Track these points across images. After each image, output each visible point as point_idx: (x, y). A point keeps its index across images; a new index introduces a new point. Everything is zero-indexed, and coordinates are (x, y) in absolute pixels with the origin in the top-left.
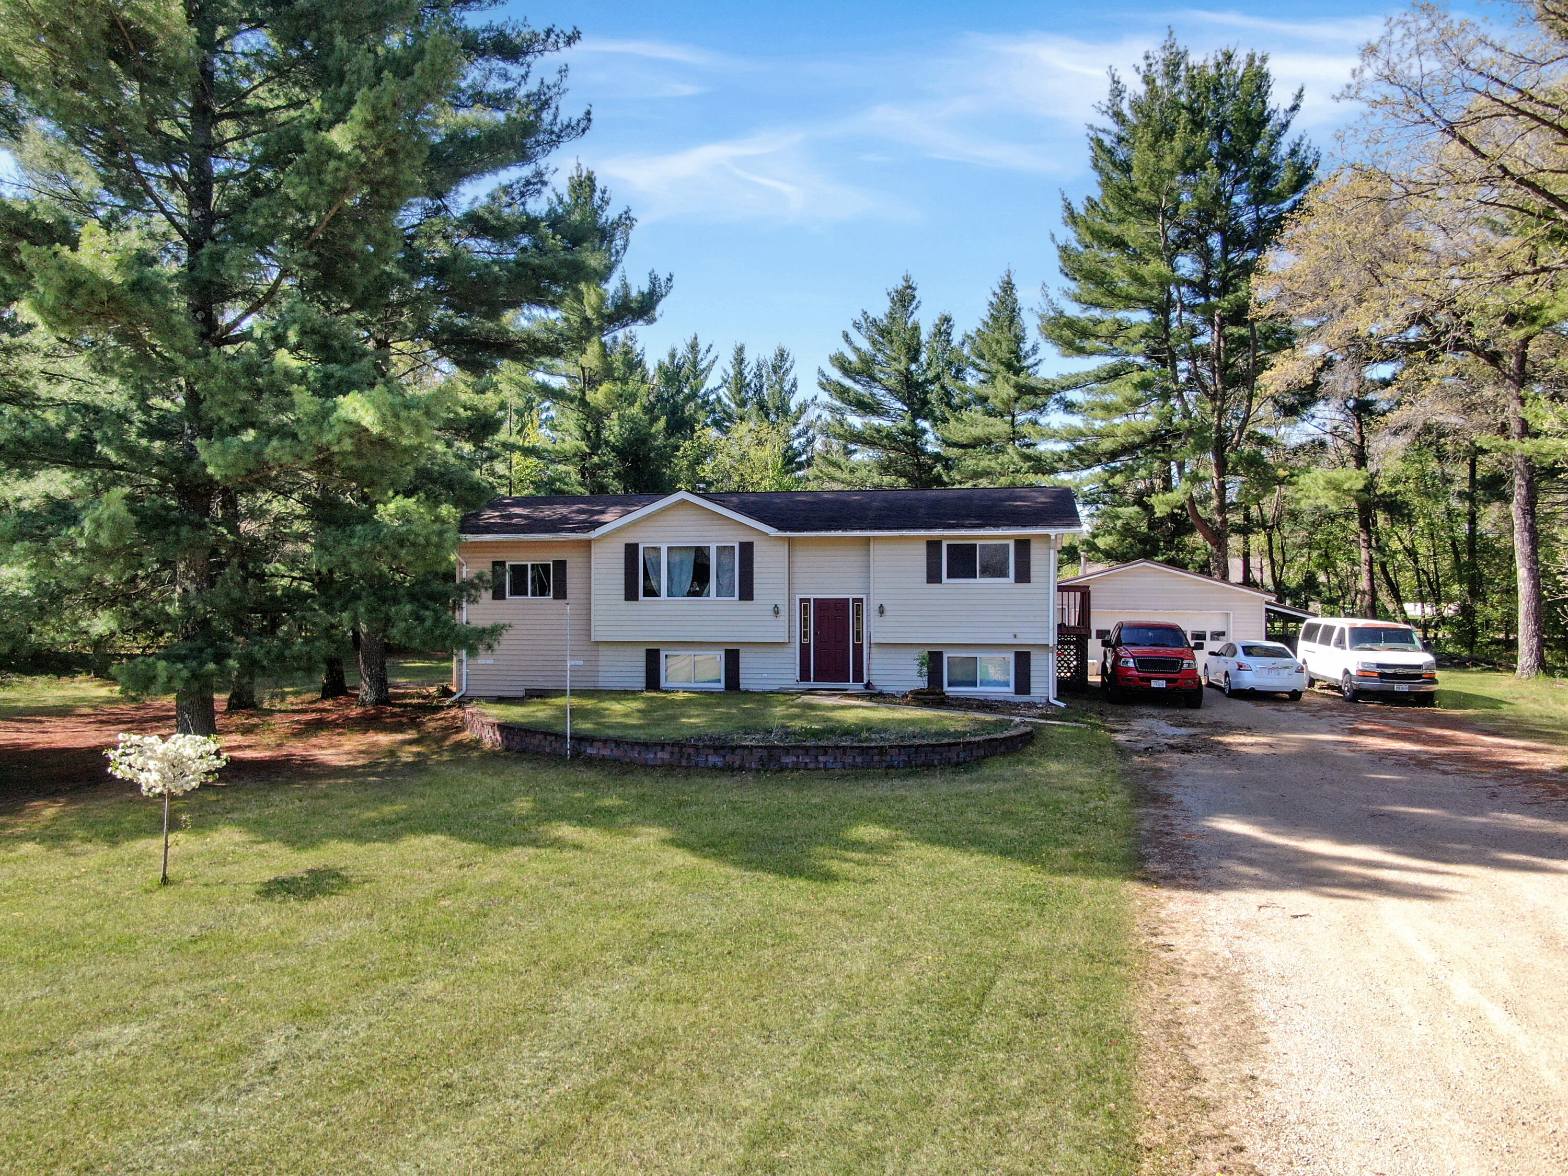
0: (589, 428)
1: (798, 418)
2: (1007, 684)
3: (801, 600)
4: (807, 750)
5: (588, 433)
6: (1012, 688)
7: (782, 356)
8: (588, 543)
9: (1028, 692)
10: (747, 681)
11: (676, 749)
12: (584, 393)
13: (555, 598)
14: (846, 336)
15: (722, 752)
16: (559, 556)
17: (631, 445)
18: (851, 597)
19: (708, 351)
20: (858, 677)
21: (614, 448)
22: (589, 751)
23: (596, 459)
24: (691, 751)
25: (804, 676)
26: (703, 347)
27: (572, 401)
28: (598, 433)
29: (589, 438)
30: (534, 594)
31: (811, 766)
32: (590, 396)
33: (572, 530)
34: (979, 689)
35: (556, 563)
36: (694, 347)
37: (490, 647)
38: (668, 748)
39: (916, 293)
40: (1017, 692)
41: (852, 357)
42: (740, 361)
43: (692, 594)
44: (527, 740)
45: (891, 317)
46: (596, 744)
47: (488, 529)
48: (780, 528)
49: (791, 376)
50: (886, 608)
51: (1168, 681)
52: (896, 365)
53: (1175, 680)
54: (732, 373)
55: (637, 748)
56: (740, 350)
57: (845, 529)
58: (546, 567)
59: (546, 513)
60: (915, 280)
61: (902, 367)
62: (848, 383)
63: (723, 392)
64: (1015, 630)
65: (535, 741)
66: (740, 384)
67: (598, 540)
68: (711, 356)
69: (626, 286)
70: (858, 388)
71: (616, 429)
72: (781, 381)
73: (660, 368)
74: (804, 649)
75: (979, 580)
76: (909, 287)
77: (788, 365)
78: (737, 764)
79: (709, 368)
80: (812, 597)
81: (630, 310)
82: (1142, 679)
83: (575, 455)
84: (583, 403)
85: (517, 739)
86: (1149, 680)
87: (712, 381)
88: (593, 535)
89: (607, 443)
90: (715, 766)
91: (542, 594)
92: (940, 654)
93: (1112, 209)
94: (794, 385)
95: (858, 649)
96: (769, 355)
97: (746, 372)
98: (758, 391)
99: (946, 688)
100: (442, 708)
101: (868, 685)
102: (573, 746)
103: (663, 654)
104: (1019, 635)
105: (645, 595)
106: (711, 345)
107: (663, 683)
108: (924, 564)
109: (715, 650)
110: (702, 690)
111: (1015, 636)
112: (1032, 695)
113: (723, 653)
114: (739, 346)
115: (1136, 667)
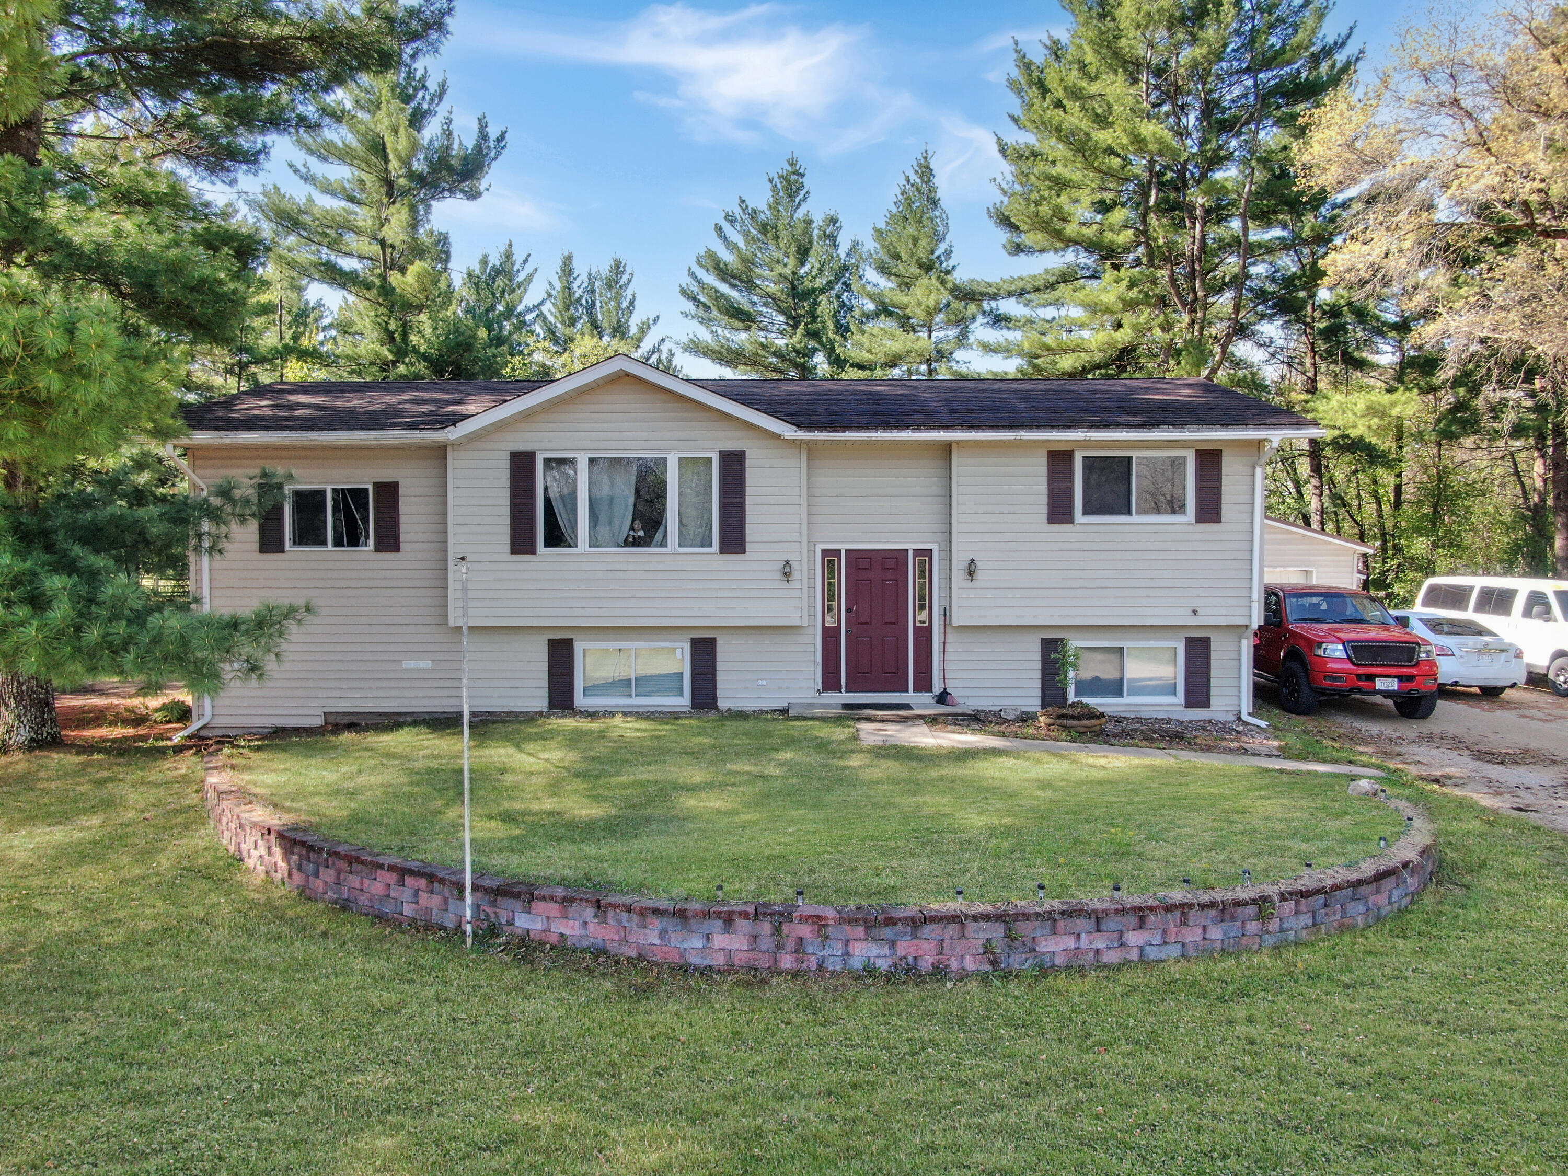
0: (392, 326)
1: (640, 340)
2: (1172, 692)
3: (825, 553)
4: (1098, 919)
5: (391, 335)
6: (1180, 698)
7: (618, 267)
8: (440, 452)
9: (1206, 704)
11: (766, 927)
12: (385, 279)
13: (378, 549)
14: (719, 229)
15: (887, 932)
16: (386, 475)
17: (451, 350)
18: (911, 547)
19: (526, 261)
20: (924, 684)
21: (425, 357)
22: (523, 922)
23: (402, 369)
24: (805, 931)
25: (830, 683)
26: (518, 257)
27: (369, 286)
28: (405, 336)
29: (392, 339)
30: (338, 543)
31: (1112, 957)
32: (394, 278)
33: (413, 426)
34: (1127, 700)
35: (379, 486)
36: (508, 255)
37: (254, 668)
38: (742, 925)
39: (805, 180)
40: (1190, 702)
41: (727, 257)
42: (567, 271)
43: (636, 542)
44: (354, 881)
45: (774, 207)
46: (539, 906)
47: (251, 424)
48: (799, 426)
49: (629, 293)
50: (980, 565)
51: (1400, 678)
52: (779, 269)
53: (1411, 678)
54: (558, 286)
55: (656, 924)
56: (568, 259)
57: (918, 428)
58: (359, 495)
59: (356, 402)
60: (803, 164)
61: (787, 271)
62: (724, 288)
63: (547, 308)
64: (1195, 603)
65: (376, 888)
66: (569, 301)
67: (458, 444)
68: (529, 268)
69: (448, 133)
70: (734, 294)
71: (428, 331)
72: (618, 298)
73: (470, 275)
74: (830, 636)
75: (1135, 518)
76: (796, 173)
77: (624, 279)
78: (926, 964)
79: (529, 279)
80: (843, 547)
81: (450, 169)
82: (1359, 677)
83: (372, 364)
84: (386, 290)
85: (328, 875)
86: (1371, 678)
87: (532, 296)
88: (453, 434)
89: (415, 350)
90: (870, 970)
91: (354, 541)
92: (1064, 642)
93: (1090, 57)
94: (632, 303)
95: (924, 634)
96: (604, 268)
97: (575, 286)
98: (591, 307)
99: (1072, 699)
100: (161, 752)
101: (943, 698)
102: (477, 907)
103: (578, 648)
104: (1200, 611)
105: (547, 544)
106: (529, 255)
107: (580, 700)
108: (1044, 490)
109: (674, 640)
110: (652, 710)
111: (1195, 612)
112: (1212, 708)
113: (687, 646)
114: (566, 254)
115: (1349, 658)
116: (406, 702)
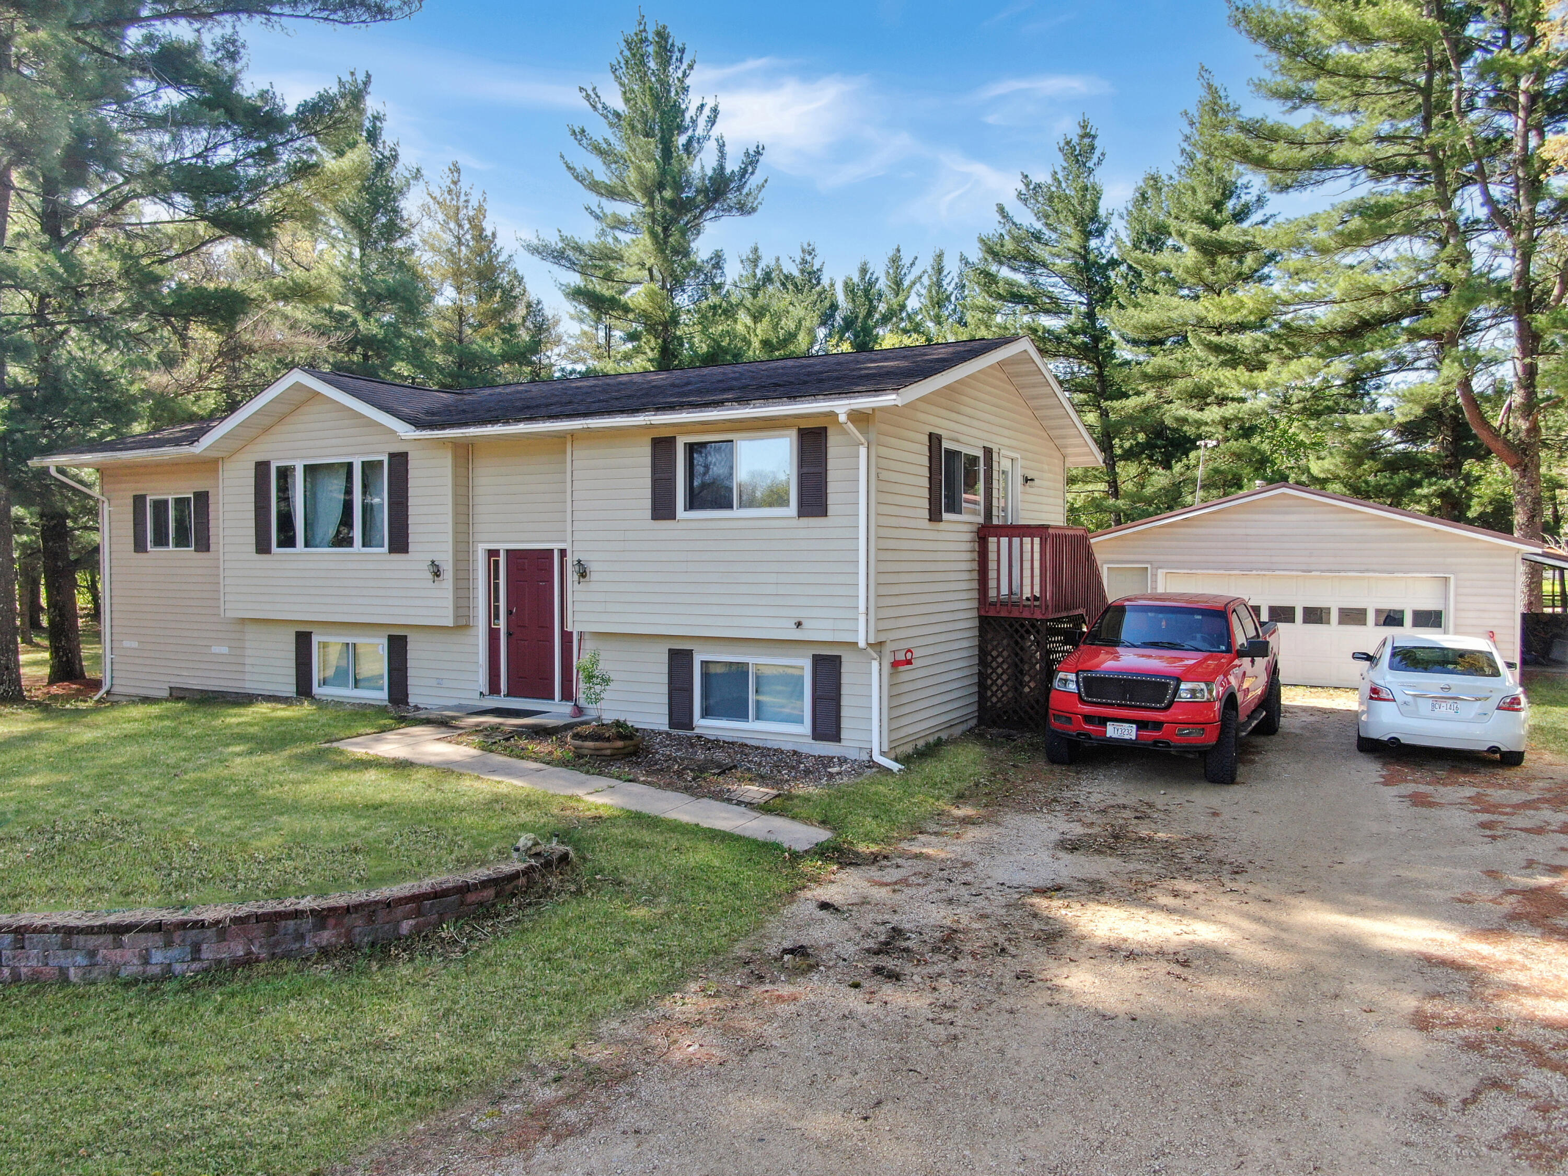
2: (800, 721)
3: (487, 553)
6: (806, 728)
9: (837, 738)
10: (417, 695)
13: (197, 549)
16: (200, 485)
18: (554, 546)
20: (567, 695)
25: (494, 688)
30: (175, 544)
34: (754, 725)
35: (197, 495)
39: (1097, 143)
40: (818, 734)
51: (1142, 725)
53: (1158, 725)
56: (940, 258)
58: (187, 504)
60: (1094, 125)
64: (799, 614)
74: (493, 635)
75: (736, 513)
76: (1087, 135)
80: (502, 547)
82: (1088, 719)
86: (1103, 721)
92: (689, 654)
95: (568, 641)
99: (698, 720)
101: (576, 708)
103: (315, 640)
104: (805, 624)
105: (280, 545)
106: (916, 258)
107: (316, 690)
108: (648, 482)
109: (374, 636)
110: (363, 702)
111: (799, 624)
112: (843, 743)
113: (385, 642)
114: (938, 252)
115: (1079, 693)
116: (216, 682)
